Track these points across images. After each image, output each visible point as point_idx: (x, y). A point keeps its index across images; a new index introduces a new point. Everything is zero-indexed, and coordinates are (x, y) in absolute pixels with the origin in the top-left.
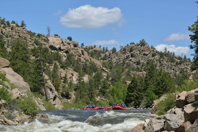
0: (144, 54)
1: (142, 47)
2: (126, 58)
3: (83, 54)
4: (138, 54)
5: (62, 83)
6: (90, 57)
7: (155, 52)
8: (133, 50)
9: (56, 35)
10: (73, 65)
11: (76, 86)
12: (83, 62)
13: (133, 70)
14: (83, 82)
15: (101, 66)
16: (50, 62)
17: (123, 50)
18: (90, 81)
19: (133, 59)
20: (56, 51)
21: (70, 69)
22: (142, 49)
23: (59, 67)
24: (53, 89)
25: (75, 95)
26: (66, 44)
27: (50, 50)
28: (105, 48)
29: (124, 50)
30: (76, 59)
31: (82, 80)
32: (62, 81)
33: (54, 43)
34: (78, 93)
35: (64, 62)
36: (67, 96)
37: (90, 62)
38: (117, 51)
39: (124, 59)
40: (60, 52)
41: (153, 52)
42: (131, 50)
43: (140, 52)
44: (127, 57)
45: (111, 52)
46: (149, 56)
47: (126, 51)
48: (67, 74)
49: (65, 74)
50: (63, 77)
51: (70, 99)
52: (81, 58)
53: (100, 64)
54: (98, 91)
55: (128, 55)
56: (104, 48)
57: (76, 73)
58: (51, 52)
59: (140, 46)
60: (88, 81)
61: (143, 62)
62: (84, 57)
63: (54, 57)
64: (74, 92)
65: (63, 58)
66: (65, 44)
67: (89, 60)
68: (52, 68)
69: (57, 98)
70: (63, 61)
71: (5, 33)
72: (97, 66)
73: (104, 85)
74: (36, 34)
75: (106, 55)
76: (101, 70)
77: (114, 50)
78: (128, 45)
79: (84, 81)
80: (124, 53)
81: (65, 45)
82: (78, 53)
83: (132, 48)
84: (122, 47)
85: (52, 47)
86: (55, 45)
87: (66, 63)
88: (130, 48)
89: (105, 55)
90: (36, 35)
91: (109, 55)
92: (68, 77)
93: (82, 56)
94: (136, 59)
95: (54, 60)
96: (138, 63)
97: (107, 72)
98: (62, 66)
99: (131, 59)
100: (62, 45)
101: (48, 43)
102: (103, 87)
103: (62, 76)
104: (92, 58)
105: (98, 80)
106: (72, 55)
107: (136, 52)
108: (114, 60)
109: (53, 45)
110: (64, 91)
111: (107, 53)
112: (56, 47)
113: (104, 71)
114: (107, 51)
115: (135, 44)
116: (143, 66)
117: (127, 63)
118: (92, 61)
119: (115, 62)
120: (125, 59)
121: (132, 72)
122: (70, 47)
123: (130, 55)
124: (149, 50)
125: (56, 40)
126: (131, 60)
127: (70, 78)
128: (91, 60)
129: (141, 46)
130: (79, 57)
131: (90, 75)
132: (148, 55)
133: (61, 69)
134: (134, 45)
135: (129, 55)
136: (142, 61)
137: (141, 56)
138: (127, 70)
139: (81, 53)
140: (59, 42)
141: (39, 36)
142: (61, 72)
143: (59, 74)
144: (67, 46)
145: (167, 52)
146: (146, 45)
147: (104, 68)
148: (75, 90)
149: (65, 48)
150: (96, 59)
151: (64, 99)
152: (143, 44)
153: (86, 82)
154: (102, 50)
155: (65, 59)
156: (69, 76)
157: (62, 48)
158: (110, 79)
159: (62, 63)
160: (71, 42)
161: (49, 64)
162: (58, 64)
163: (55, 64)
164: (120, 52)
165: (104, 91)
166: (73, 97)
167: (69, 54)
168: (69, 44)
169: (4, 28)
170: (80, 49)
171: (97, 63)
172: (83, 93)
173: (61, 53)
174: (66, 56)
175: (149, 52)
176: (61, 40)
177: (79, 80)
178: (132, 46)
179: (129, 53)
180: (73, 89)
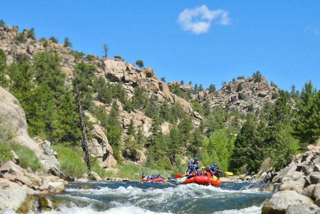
0: (260, 95)
1: (257, 83)
2: (230, 100)
3: (161, 89)
4: (250, 94)
5: (125, 134)
6: (174, 95)
7: (276, 91)
8: (243, 88)
9: (117, 58)
10: (145, 107)
11: (148, 141)
12: (160, 102)
13: (242, 118)
14: (161, 133)
15: (191, 110)
16: (106, 100)
17: (225, 87)
18: (172, 132)
19: (242, 102)
20: (116, 82)
21: (140, 112)
22: (256, 86)
23: (121, 108)
24: (104, 140)
25: (145, 155)
26: (133, 71)
27: (106, 81)
28: (198, 86)
29: (229, 88)
30: (150, 96)
31: (159, 131)
32: (126, 131)
33: (113, 70)
34: (152, 152)
35: (129, 101)
36: (133, 157)
37: (173, 102)
38: (217, 90)
39: (227, 102)
40: (124, 85)
41: (273, 91)
42: (239, 88)
43: (253, 92)
44: (233, 100)
45: (208, 92)
46: (268, 97)
47: (232, 89)
48: (134, 120)
49: (131, 120)
50: (128, 125)
51: (138, 161)
52: (158, 95)
53: (190, 106)
54: (186, 149)
55: (234, 95)
56: (196, 86)
57: (148, 118)
58: (108, 84)
59: (252, 82)
60: (169, 132)
61: (258, 108)
62: (163, 94)
63: (113, 92)
64: (145, 150)
65: (128, 94)
66: (131, 72)
67: (171, 98)
68: (109, 110)
69: (110, 155)
70: (128, 99)
71: (33, 52)
72: (184, 108)
73: (195, 139)
74: (84, 55)
75: (200, 96)
76: (191, 115)
77: (212, 89)
78: (234, 80)
79: (163, 132)
80: (229, 93)
81: (132, 74)
82: (152, 88)
83: (240, 85)
84: (225, 83)
85: (110, 77)
86: (115, 73)
87: (133, 103)
88: (237, 85)
89: (198, 97)
90: (85, 57)
91: (205, 96)
92: (135, 125)
93: (160, 91)
94: (247, 103)
95: (113, 97)
96: (250, 109)
97: (200, 118)
98: (126, 107)
99: (239, 102)
100: (126, 73)
101: (104, 69)
102: (193, 143)
103: (125, 124)
104: (175, 96)
105: (185, 132)
106: (143, 89)
107: (247, 92)
108: (212, 104)
109: (112, 72)
110: (127, 148)
111: (202, 94)
112: (116, 76)
113: (195, 117)
114: (201, 90)
115: (246, 79)
116: (257, 113)
117: (233, 109)
118: (176, 101)
119: (214, 107)
120: (229, 102)
121: (241, 120)
122: (139, 78)
123: (237, 95)
124: (267, 88)
125: (118, 65)
126: (238, 104)
127: (139, 127)
128: (174, 99)
129: (255, 82)
130: (155, 94)
131: (171, 122)
132: (265, 96)
133: (124, 111)
134: (243, 81)
135: (235, 97)
136: (256, 106)
137: (255, 97)
138: (232, 117)
139: (158, 86)
140: (121, 68)
141: (90, 58)
142: (124, 117)
143: (120, 120)
144: (134, 75)
145: (296, 92)
146: (263, 80)
147: (196, 113)
148: (147, 146)
149: (131, 78)
150: (183, 98)
151: (128, 161)
152: (257, 78)
153: (165, 134)
154: (193, 88)
155: (131, 95)
156: (137, 123)
157: (127, 78)
158: (205, 130)
159: (126, 103)
160: (142, 69)
161: (105, 103)
162: (119, 103)
163: (115, 103)
164: (221, 91)
165: (194, 149)
166: (143, 157)
167: (139, 89)
168: (139, 72)
169: (32, 43)
170: (156, 81)
171: (184, 104)
172: (160, 151)
173: (126, 87)
174: (132, 91)
175: (268, 91)
176: (126, 64)
177: (154, 129)
178: (240, 81)
179: (235, 92)
180: (143, 145)
